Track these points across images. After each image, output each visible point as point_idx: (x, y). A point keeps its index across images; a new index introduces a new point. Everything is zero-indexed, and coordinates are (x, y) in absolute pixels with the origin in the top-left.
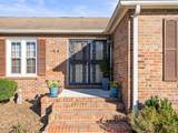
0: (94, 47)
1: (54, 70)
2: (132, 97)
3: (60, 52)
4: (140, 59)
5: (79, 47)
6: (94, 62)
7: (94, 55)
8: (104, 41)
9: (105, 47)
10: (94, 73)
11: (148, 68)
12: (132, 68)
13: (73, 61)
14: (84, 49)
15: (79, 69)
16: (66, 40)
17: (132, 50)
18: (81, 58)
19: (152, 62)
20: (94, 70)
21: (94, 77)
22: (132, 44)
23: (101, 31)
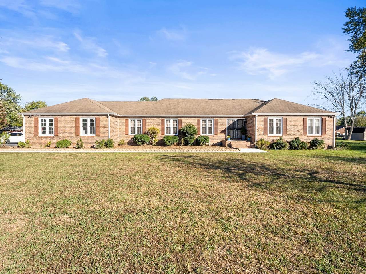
0: (238, 122)
1: (221, 133)
2: (255, 140)
3: (223, 124)
4: (257, 129)
5: (231, 122)
6: (238, 129)
7: (238, 126)
8: (242, 120)
9: (242, 122)
10: (238, 134)
11: (260, 131)
12: (255, 131)
13: (229, 128)
14: (233, 123)
15: (231, 131)
16: (226, 119)
17: (255, 126)
18: (232, 127)
19: (261, 130)
20: (238, 132)
21: (238, 135)
22: (255, 125)
23: (241, 116)
